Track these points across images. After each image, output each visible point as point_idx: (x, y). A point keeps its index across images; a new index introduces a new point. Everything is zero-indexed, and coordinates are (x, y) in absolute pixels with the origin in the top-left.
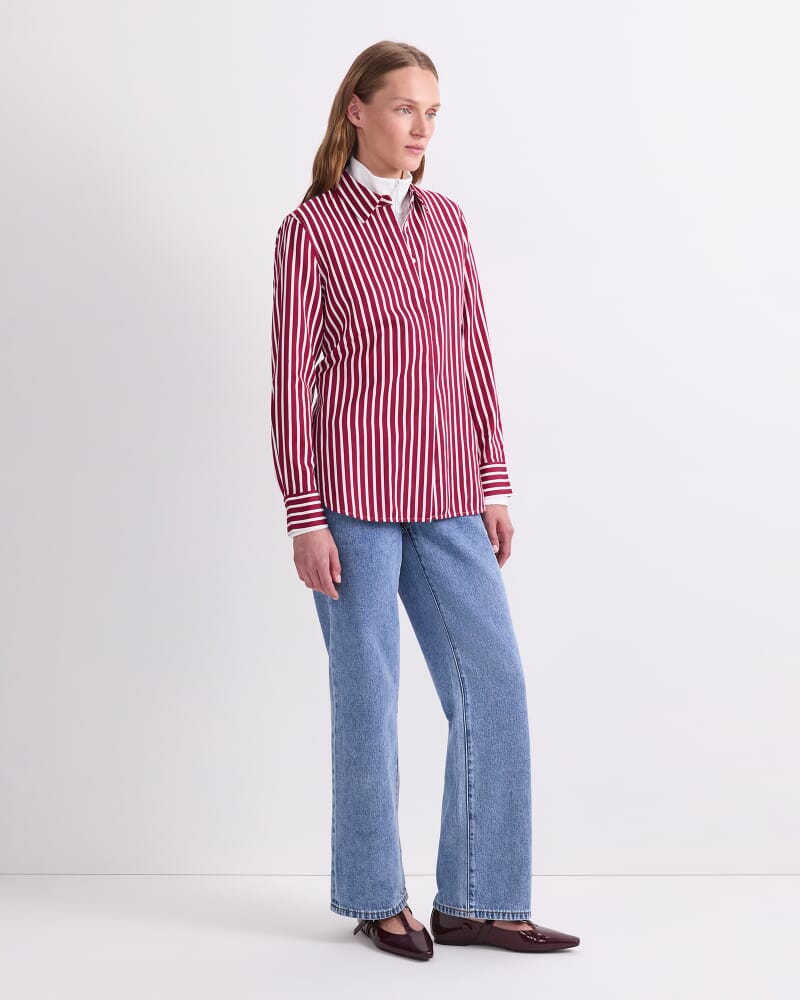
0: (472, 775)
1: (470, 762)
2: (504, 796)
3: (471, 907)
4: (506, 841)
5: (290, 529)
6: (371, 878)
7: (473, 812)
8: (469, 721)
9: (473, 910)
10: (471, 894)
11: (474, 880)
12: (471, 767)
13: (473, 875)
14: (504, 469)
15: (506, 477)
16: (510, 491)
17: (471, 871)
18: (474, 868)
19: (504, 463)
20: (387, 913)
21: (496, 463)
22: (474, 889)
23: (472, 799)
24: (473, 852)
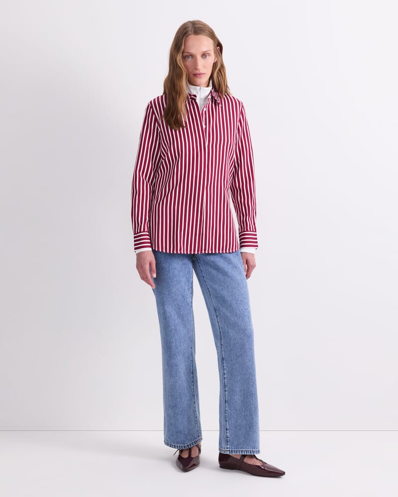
0: (226, 380)
1: (224, 374)
2: (241, 391)
3: (227, 448)
4: (243, 414)
5: (135, 249)
6: (176, 428)
7: (227, 399)
8: (223, 353)
9: (228, 449)
10: (227, 442)
11: (228, 434)
12: (225, 376)
13: (228, 431)
14: (256, 235)
15: (256, 239)
16: (257, 246)
17: (227, 429)
18: (228, 428)
19: (255, 232)
20: (184, 447)
21: (250, 231)
22: (228, 439)
23: (226, 393)
24: (227, 419)
